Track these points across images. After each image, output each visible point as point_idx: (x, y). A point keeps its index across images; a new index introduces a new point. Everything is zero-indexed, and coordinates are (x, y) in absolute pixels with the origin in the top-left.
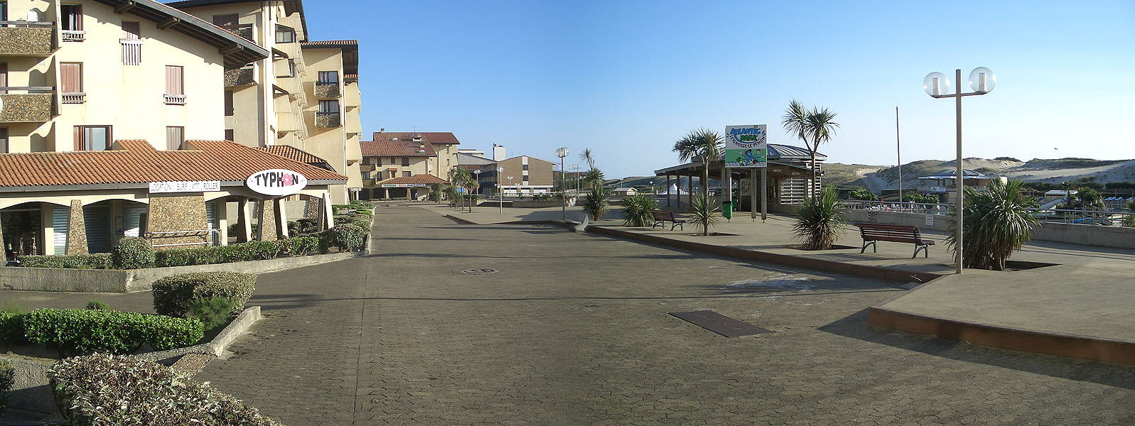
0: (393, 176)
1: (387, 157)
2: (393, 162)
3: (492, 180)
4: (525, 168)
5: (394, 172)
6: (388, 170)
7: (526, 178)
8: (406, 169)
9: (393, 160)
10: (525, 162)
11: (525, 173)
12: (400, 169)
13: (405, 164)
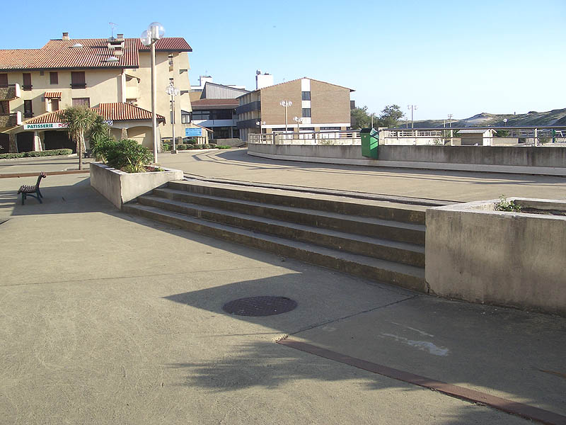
0: (55, 106)
1: (41, 71)
2: (54, 81)
3: (253, 116)
4: (306, 96)
5: (55, 101)
6: (43, 98)
7: (307, 113)
8: (79, 93)
9: (53, 75)
10: (306, 87)
11: (306, 104)
12: (68, 96)
13: (79, 83)
